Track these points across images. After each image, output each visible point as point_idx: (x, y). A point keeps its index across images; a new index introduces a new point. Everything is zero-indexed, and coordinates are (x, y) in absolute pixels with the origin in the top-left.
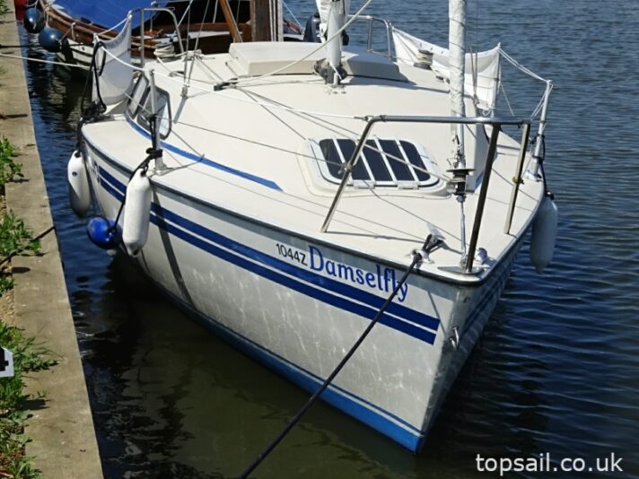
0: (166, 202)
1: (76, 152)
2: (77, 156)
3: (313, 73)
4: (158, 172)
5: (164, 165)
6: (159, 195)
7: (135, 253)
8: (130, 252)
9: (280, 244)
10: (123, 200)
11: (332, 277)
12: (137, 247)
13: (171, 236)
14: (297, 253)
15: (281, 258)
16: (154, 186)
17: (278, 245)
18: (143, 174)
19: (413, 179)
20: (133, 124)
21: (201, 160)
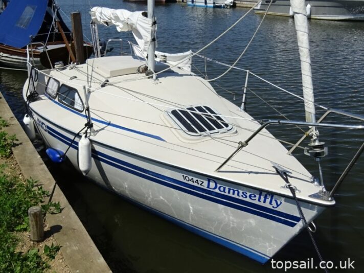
0: (98, 148)
1: (26, 115)
2: (27, 116)
3: (137, 73)
4: (92, 134)
5: (94, 130)
6: (94, 145)
7: (87, 174)
8: (84, 174)
9: (185, 175)
10: (77, 149)
11: (223, 193)
12: (87, 172)
13: (102, 163)
14: (197, 180)
15: (185, 181)
16: (92, 141)
17: (183, 176)
18: (86, 137)
19: (223, 128)
20: (56, 102)
21: (109, 124)
